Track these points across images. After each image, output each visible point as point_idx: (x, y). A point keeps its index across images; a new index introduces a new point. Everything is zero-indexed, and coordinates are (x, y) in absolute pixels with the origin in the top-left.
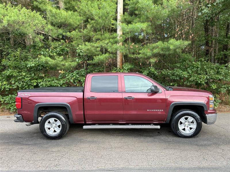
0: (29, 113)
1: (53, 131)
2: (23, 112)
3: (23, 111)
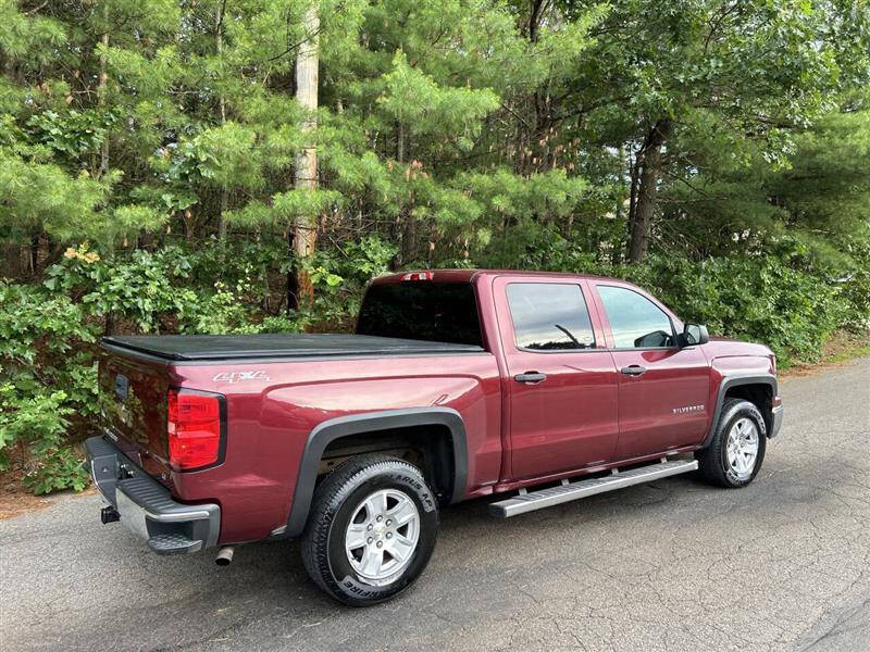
0: (267, 483)
1: (381, 557)
2: (224, 484)
3: (231, 474)
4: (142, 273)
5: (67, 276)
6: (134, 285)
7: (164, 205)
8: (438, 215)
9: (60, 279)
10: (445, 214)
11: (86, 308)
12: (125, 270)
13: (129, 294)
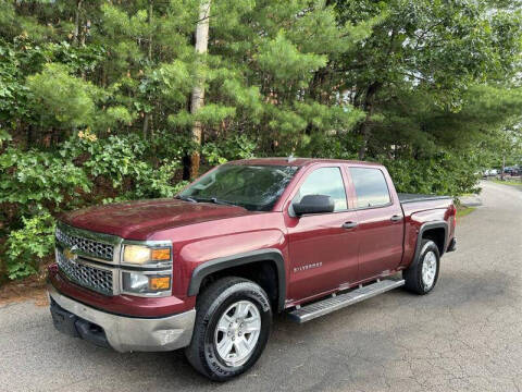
4: (120, 151)
5: (74, 149)
6: (116, 157)
7: (135, 108)
8: (283, 126)
9: (69, 150)
10: (287, 126)
11: (87, 170)
12: (109, 148)
13: (115, 163)
